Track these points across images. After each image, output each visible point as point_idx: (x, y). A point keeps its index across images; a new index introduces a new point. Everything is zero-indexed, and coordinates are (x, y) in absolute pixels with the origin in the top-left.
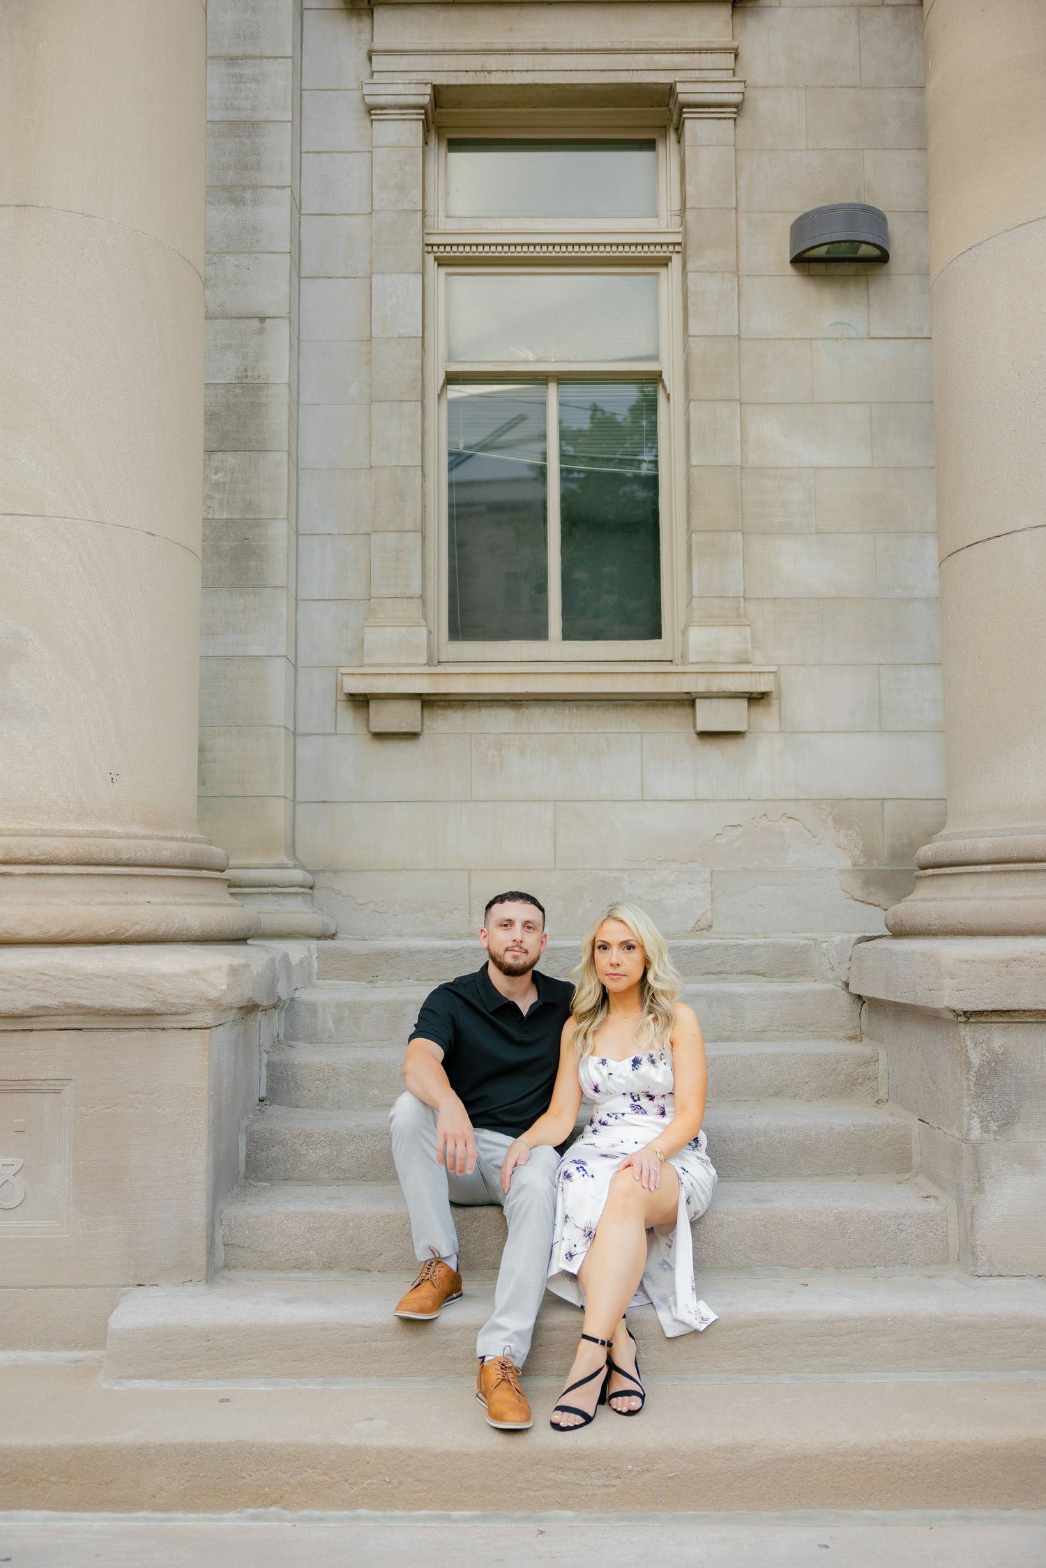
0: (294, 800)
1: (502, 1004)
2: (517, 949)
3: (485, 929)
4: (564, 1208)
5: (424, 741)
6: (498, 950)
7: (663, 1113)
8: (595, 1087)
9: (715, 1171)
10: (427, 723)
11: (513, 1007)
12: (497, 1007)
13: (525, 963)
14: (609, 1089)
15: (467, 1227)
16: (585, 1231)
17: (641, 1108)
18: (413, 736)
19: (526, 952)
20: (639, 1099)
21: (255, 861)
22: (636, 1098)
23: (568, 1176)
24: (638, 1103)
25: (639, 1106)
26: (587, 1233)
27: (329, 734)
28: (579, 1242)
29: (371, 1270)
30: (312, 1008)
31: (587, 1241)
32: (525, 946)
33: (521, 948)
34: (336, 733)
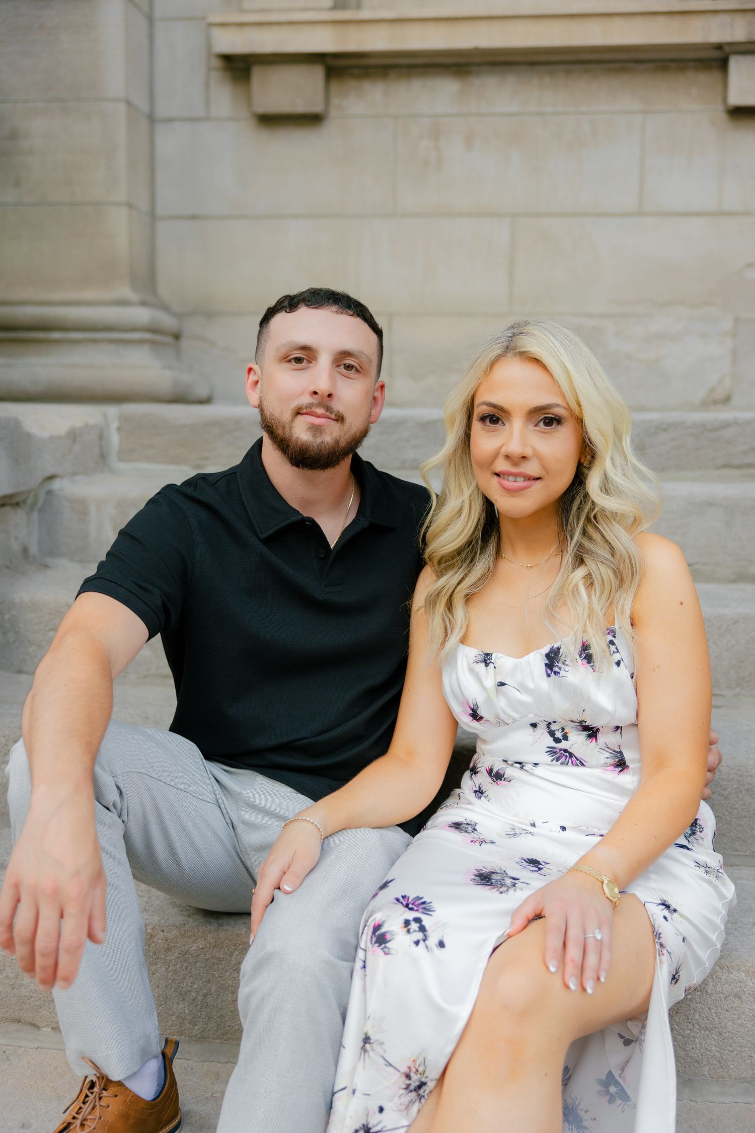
0: (153, 216)
1: (286, 523)
2: (320, 411)
3: (256, 367)
4: (365, 1017)
5: (330, 129)
6: (281, 412)
7: (621, 764)
8: (473, 710)
9: (732, 887)
10: (335, 101)
11: (311, 530)
12: (276, 529)
13: (337, 442)
14: (502, 716)
15: (220, 960)
16: (408, 1076)
17: (571, 755)
18: (312, 120)
19: (340, 419)
20: (565, 737)
21: (89, 294)
22: (559, 735)
23: (381, 940)
24: (564, 745)
25: (566, 751)
26: (414, 1084)
27: (198, 120)
28: (391, 1100)
29: (39, 1024)
30: (81, 507)
31: (412, 1102)
32: (337, 405)
33: (328, 409)
34: (208, 119)
